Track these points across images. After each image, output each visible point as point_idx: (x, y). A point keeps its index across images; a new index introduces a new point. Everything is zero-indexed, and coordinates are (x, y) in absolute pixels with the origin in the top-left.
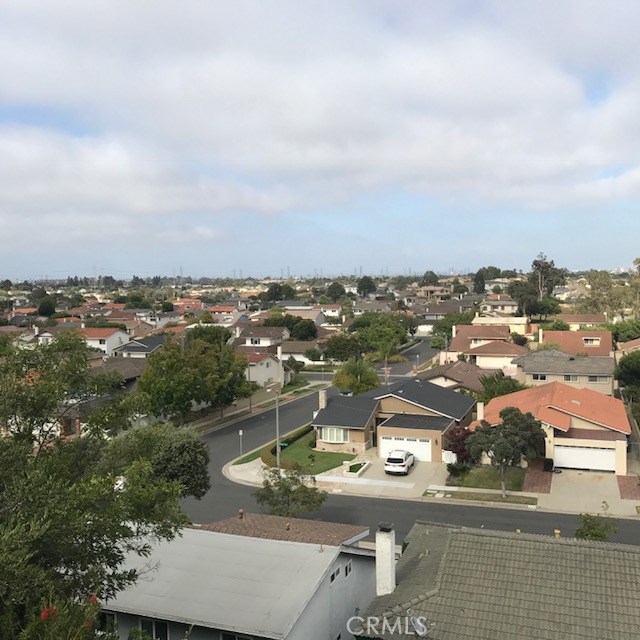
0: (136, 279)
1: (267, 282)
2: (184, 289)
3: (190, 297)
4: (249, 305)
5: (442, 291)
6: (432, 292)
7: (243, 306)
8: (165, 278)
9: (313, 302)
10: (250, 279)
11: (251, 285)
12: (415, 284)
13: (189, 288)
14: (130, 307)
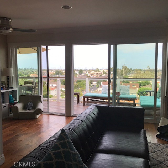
4: (50, 76)
5: (100, 73)
6: (97, 74)
8: (27, 69)
11: (51, 71)
12: (93, 72)
13: (34, 71)
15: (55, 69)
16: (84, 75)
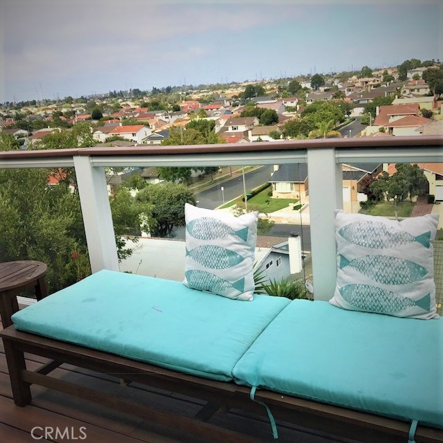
0: (155, 89)
1: (246, 84)
2: (187, 94)
3: (191, 100)
4: (232, 103)
5: (374, 81)
6: (367, 82)
7: (228, 104)
8: (175, 87)
9: (278, 96)
10: (234, 83)
11: (234, 88)
12: (354, 77)
13: (191, 93)
14: (151, 110)
15: (247, 81)
16: (325, 90)
